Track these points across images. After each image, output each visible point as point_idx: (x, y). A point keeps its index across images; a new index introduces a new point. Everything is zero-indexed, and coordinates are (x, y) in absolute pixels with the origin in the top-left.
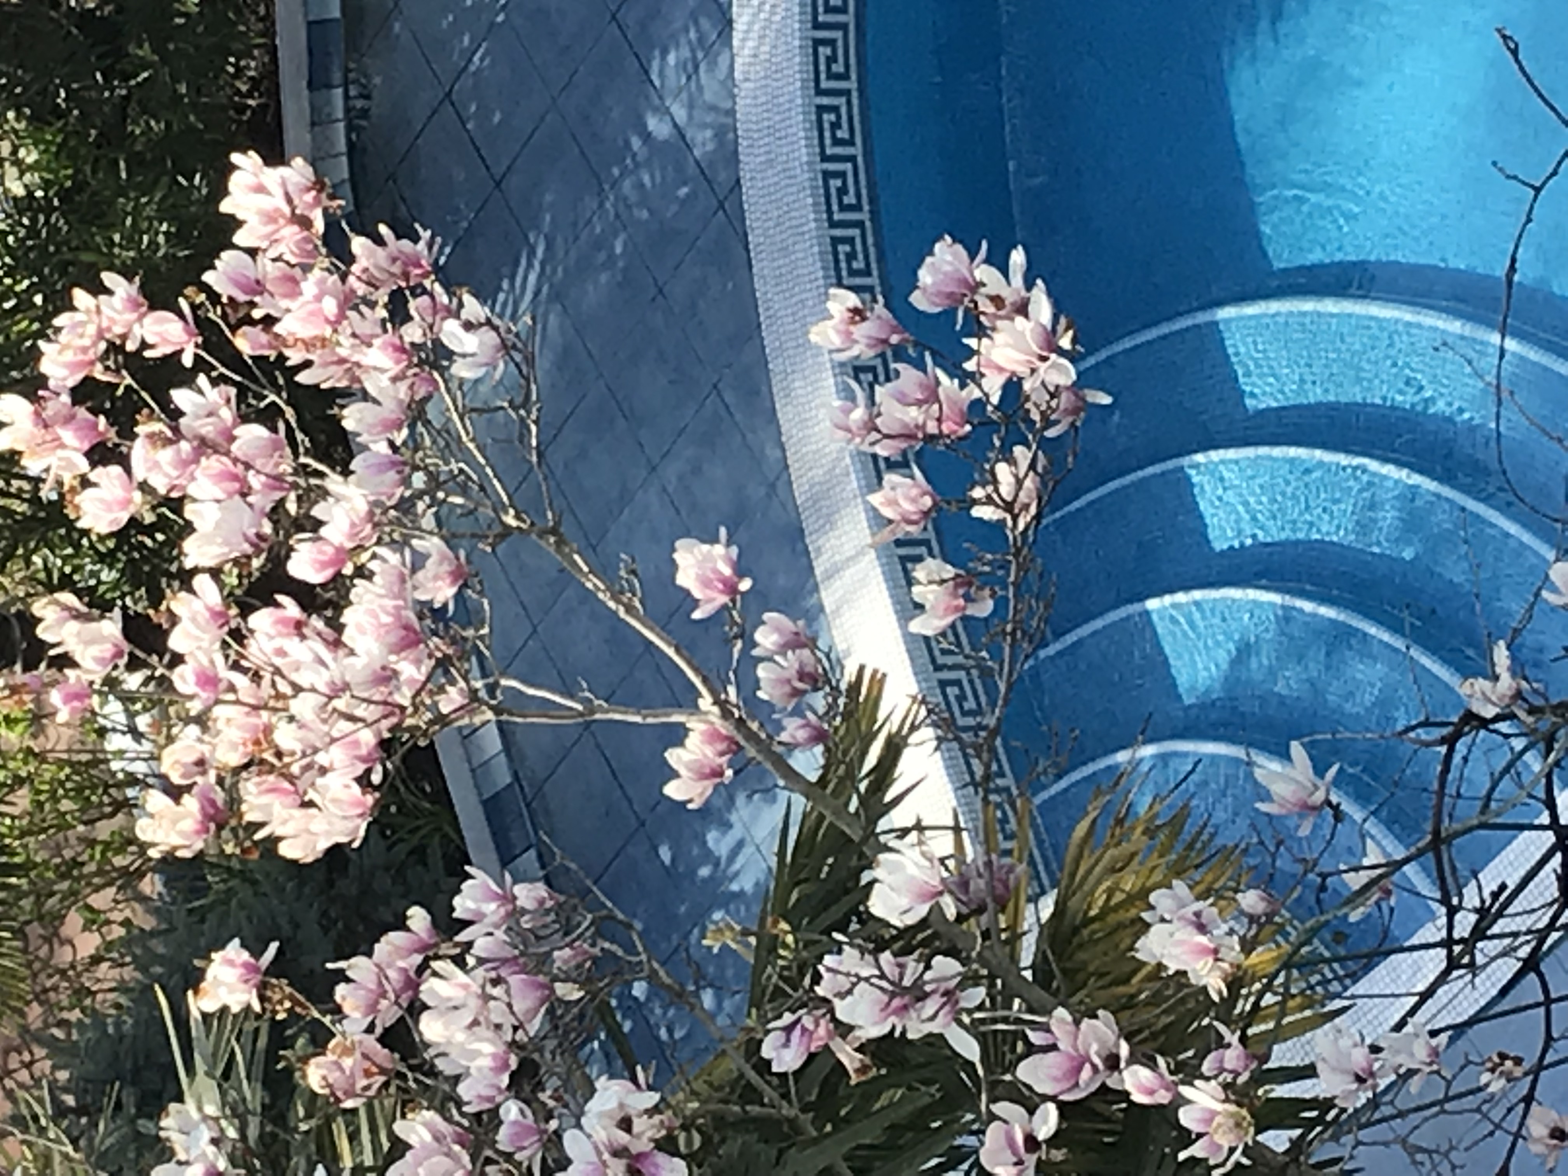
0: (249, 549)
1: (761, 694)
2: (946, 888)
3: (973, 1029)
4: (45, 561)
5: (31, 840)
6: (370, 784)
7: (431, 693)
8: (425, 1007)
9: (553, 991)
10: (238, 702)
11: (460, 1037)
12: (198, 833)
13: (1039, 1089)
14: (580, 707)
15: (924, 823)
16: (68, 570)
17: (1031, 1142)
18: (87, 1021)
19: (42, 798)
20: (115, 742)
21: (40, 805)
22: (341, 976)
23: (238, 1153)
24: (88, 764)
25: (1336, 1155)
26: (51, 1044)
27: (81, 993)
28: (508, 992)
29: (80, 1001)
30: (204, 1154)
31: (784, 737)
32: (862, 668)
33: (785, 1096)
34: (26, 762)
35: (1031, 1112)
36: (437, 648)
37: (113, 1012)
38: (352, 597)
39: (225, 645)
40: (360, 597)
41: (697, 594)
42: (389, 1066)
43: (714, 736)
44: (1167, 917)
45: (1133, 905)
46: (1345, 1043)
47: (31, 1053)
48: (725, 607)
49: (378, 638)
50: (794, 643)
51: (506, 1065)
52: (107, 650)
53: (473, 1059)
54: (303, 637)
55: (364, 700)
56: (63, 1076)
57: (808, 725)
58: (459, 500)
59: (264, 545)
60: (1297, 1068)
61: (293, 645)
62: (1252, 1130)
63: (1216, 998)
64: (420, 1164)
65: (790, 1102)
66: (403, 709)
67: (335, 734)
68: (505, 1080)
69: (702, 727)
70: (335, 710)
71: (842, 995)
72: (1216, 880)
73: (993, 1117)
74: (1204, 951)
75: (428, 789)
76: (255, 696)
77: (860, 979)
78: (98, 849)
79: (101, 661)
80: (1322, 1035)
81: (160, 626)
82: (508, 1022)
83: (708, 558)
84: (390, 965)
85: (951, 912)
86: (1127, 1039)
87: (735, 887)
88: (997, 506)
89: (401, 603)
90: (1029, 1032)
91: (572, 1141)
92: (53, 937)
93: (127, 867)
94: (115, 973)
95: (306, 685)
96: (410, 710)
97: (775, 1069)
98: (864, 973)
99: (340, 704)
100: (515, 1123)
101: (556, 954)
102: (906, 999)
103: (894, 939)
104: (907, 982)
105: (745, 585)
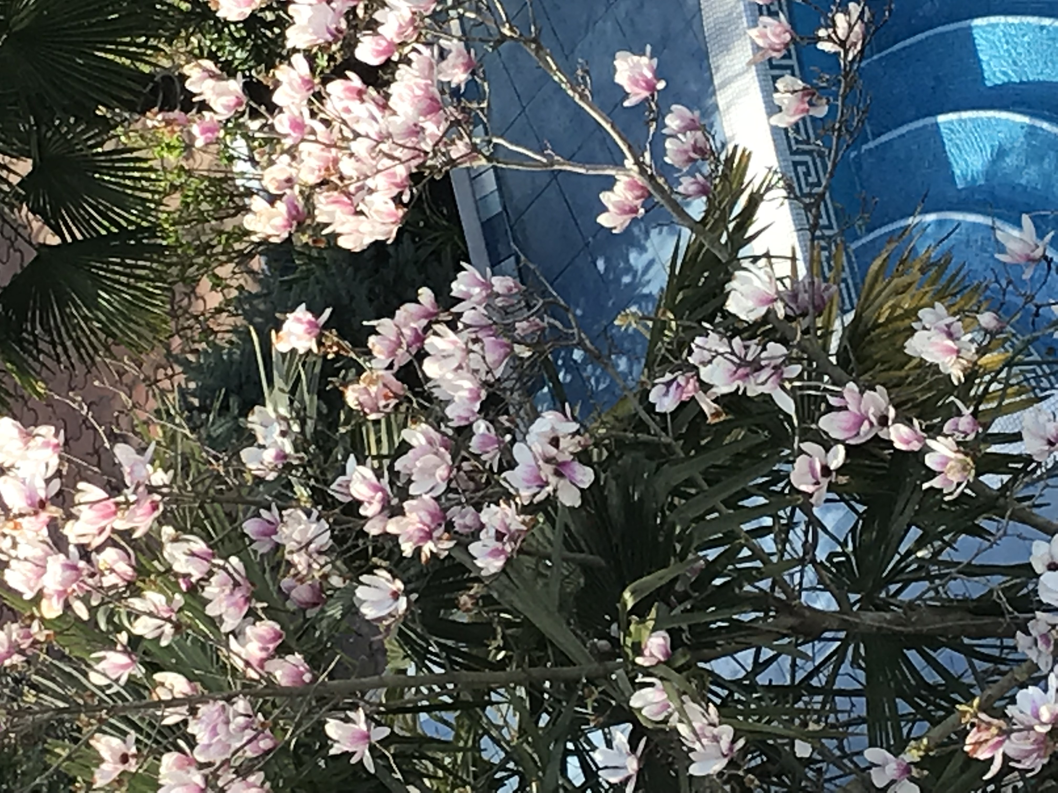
0: (330, 39)
1: (667, 160)
2: (780, 297)
3: (792, 393)
4: (199, 42)
5: (178, 227)
6: (401, 202)
7: (446, 144)
8: (427, 354)
9: (512, 350)
10: (316, 141)
11: (450, 376)
12: (285, 227)
13: (833, 435)
14: (544, 160)
15: (772, 254)
16: (214, 48)
17: (826, 471)
18: (210, 351)
19: (189, 200)
20: (240, 166)
21: (187, 205)
22: (373, 331)
23: (299, 442)
24: (220, 180)
25: (1030, 493)
26: (186, 364)
27: (208, 332)
28: (482, 348)
29: (207, 337)
30: (276, 442)
31: (681, 189)
32: (736, 147)
33: (665, 429)
34: (179, 176)
35: (827, 450)
36: (452, 114)
37: (227, 346)
38: (397, 76)
39: (310, 102)
40: (402, 76)
41: (628, 90)
42: (402, 393)
43: (633, 186)
44: (928, 326)
45: (909, 318)
46: (1043, 418)
47: (173, 369)
48: (646, 99)
49: (413, 104)
50: (691, 126)
51: (479, 397)
52: (231, 100)
53: (456, 391)
54: (363, 101)
55: (401, 145)
56: (192, 385)
57: (697, 182)
58: (472, 15)
59: (341, 36)
60: (1008, 435)
61: (355, 105)
62: (973, 472)
63: (956, 383)
64: (417, 459)
65: (667, 434)
66: (426, 153)
67: (380, 167)
68: (477, 406)
69: (626, 179)
70: (381, 151)
71: (704, 364)
72: (966, 304)
73: (801, 452)
74: (950, 351)
75: (445, 211)
76: (328, 139)
77: (718, 354)
78: (224, 237)
79: (227, 107)
80: (1028, 415)
81: (268, 87)
82: (484, 368)
83: (637, 65)
84: (406, 325)
85: (781, 314)
86: (896, 407)
87: (646, 291)
88: (835, 42)
89: (429, 82)
90: (828, 397)
91: (519, 451)
92: (192, 293)
93: (242, 251)
94: (231, 320)
95: (362, 132)
96: (431, 155)
97: (658, 410)
98: (721, 350)
99: (384, 147)
100: (483, 435)
101: (517, 325)
102: (748, 370)
103: (745, 329)
104: (749, 358)
105: (661, 85)
